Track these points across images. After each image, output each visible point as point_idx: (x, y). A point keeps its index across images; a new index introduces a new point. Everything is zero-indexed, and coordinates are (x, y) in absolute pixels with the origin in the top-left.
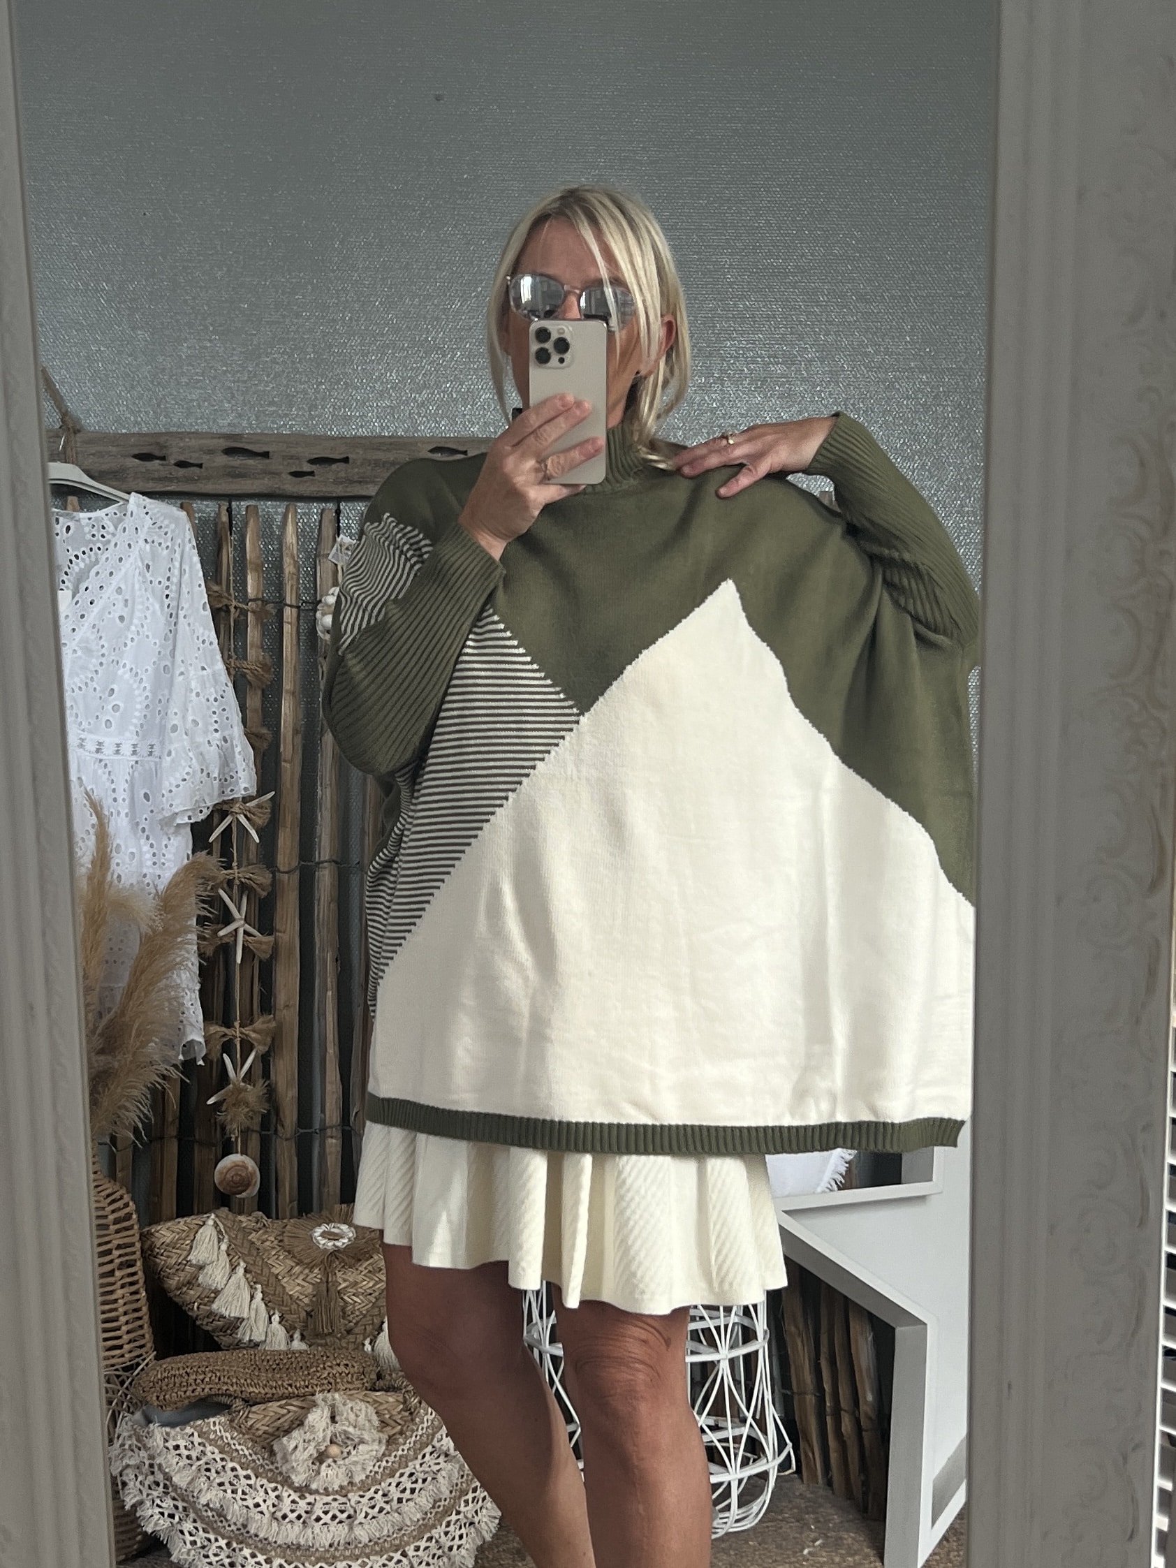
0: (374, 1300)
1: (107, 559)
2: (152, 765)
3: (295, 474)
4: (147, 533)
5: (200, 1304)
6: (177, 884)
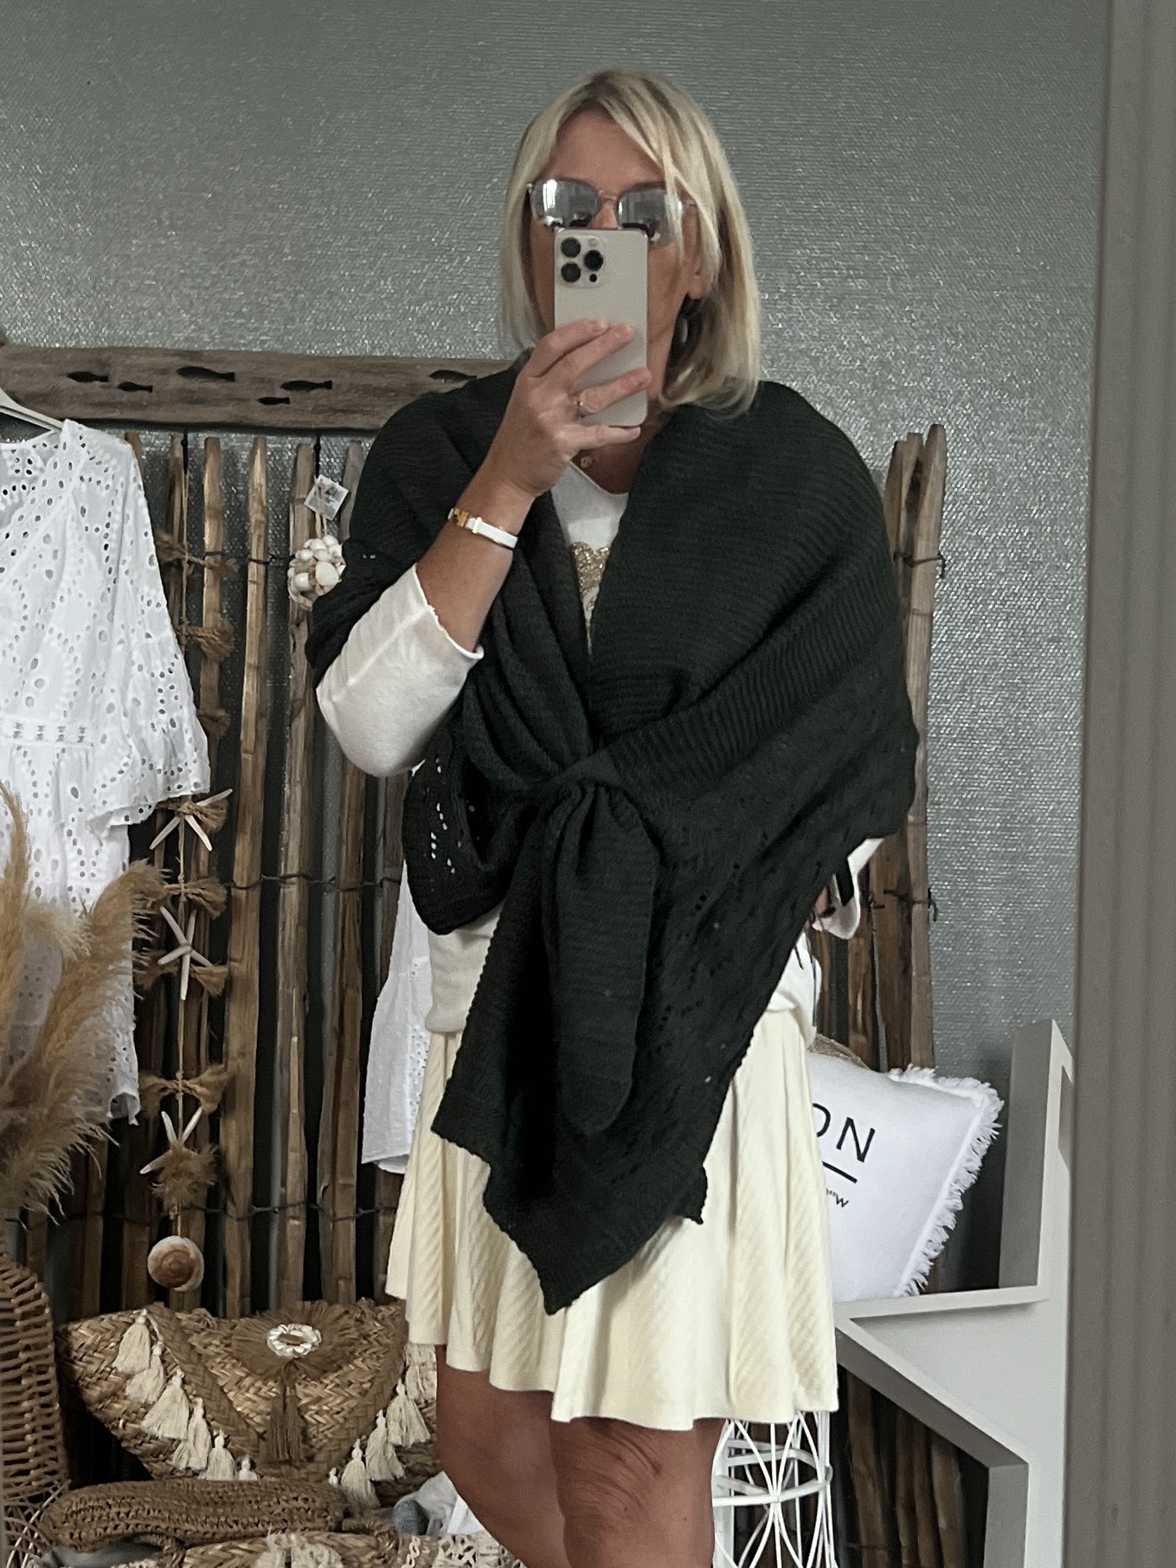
0: (341, 1420)
1: (33, 501)
2: (82, 754)
3: (266, 401)
4: (84, 469)
5: (127, 1421)
6: (110, 899)
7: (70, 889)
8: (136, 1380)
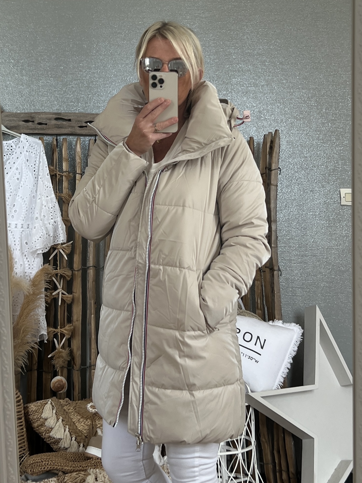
1: (13, 158)
2: (29, 232)
3: (80, 127)
4: (27, 149)
5: (46, 433)
6: (38, 276)
7: (26, 273)
8: (49, 420)
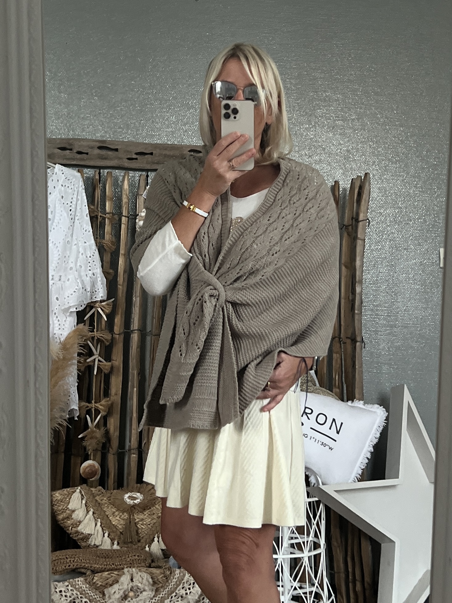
0: (151, 527)
2: (60, 285)
3: (129, 159)
4: (63, 182)
5: (72, 527)
6: (70, 338)
7: (55, 334)
8: (76, 512)
